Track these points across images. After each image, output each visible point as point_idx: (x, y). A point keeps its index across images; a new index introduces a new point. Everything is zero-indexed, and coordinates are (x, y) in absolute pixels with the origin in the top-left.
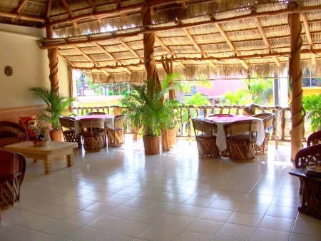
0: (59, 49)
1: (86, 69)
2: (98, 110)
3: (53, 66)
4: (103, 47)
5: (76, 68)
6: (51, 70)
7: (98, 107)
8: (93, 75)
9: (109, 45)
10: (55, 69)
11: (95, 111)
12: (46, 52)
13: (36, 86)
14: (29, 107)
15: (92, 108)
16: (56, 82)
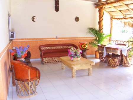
0: (105, 8)
1: (119, 19)
2: (123, 42)
3: (101, 17)
4: (127, 5)
5: (114, 18)
6: (99, 19)
7: (123, 41)
8: (125, 22)
9: (130, 4)
10: (102, 18)
11: (122, 43)
12: (98, 9)
13: (91, 27)
14: (87, 38)
15: (120, 41)
16: (101, 26)
